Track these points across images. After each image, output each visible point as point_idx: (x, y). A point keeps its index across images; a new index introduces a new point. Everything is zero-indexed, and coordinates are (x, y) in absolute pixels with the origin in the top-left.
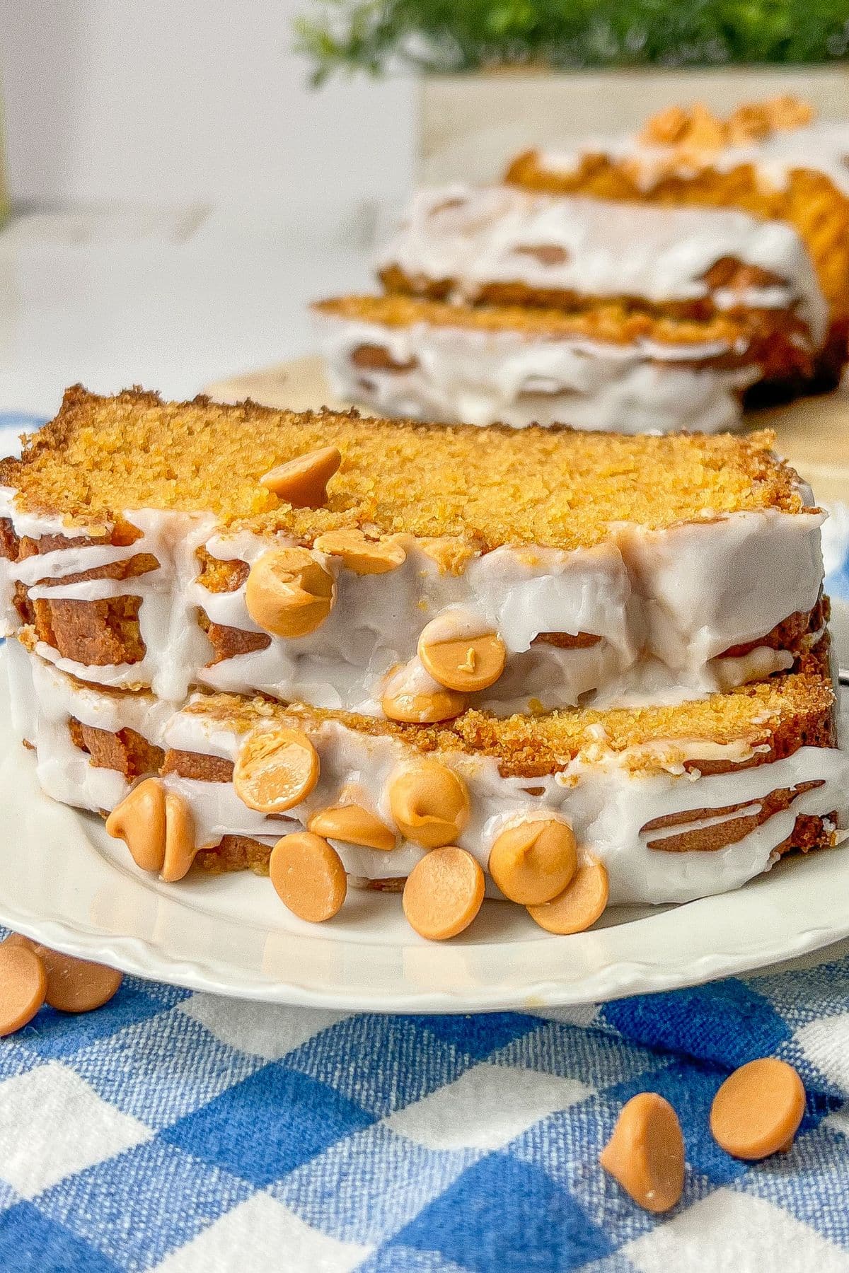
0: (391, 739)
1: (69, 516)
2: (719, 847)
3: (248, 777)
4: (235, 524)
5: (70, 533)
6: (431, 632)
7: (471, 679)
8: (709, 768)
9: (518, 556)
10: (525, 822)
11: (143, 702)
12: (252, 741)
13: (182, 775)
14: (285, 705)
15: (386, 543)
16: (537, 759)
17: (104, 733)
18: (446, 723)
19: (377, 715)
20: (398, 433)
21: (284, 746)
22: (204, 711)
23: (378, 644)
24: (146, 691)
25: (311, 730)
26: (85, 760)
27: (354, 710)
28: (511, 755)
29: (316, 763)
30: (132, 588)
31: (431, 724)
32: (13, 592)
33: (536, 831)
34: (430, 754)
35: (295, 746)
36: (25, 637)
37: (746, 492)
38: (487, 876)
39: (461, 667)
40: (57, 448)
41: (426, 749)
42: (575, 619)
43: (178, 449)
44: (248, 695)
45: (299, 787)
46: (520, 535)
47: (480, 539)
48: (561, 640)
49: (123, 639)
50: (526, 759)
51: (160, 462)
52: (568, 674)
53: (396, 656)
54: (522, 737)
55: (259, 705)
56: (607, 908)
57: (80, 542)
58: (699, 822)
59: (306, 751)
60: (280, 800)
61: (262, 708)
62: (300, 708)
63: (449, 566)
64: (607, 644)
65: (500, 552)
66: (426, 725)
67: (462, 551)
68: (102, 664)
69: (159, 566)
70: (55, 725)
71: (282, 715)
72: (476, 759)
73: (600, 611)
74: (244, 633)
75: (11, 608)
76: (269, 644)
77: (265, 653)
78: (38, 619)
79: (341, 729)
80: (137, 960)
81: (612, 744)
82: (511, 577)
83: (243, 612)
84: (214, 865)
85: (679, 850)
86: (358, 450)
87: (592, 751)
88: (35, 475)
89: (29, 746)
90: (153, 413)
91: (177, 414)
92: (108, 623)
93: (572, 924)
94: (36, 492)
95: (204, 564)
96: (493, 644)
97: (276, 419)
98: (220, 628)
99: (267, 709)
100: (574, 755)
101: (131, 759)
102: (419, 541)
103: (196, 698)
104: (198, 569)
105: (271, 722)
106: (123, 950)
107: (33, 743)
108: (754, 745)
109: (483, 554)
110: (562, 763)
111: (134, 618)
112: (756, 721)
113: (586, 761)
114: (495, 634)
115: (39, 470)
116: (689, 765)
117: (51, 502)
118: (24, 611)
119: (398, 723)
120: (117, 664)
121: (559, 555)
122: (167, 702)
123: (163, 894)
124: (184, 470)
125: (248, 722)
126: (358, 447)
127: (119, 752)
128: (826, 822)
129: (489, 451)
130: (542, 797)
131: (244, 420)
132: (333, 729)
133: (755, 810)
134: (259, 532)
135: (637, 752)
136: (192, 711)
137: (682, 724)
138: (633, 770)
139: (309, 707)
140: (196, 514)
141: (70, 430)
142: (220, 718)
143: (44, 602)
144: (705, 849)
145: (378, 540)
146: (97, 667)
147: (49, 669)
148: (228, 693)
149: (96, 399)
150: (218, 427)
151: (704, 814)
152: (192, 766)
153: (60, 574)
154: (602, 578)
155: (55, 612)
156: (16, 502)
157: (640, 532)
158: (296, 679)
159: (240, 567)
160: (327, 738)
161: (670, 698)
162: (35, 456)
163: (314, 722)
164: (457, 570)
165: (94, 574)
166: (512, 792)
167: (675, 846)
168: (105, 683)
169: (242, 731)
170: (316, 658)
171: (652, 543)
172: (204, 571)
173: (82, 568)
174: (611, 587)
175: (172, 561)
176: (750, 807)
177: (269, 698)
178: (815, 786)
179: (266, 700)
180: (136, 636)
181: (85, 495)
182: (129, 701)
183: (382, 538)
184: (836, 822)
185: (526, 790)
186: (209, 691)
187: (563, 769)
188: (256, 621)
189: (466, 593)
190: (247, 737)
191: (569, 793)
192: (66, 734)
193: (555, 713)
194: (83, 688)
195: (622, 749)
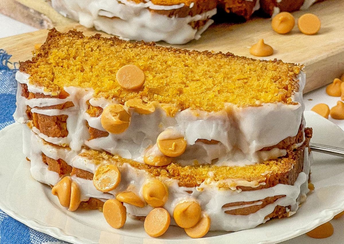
0: (144, 171)
1: (46, 88)
2: (248, 214)
3: (98, 179)
4: (100, 94)
5: (46, 93)
6: (162, 136)
7: (173, 153)
8: (244, 189)
9: (193, 113)
10: (185, 202)
11: (66, 150)
12: (100, 168)
13: (77, 176)
14: (113, 156)
15: (149, 105)
16: (191, 181)
17: (53, 160)
18: (164, 167)
19: (142, 162)
20: (167, 53)
21: (110, 170)
22: (85, 156)
23: (145, 138)
24: (68, 147)
25: (119, 166)
26: (46, 168)
27: (135, 160)
28: (183, 180)
29: (119, 177)
30: (65, 113)
31: (159, 167)
32: (26, 108)
33: (188, 204)
34: (157, 177)
35: (113, 171)
36: (29, 125)
37: (276, 94)
38: (172, 218)
39: (170, 149)
40: (44, 56)
41: (156, 175)
42: (210, 135)
43: (86, 58)
44: (101, 151)
45: (113, 184)
46: (195, 105)
47: (181, 105)
48: (206, 142)
49: (61, 129)
50: (188, 181)
51: (79, 64)
52: (208, 152)
53: (151, 142)
54: (187, 174)
55: (104, 155)
56: (209, 231)
57: (49, 96)
58: (241, 206)
59: (117, 173)
60: (107, 188)
61: (105, 157)
62: (117, 157)
63: (170, 114)
64: (221, 144)
65: (187, 111)
66: (158, 167)
67: (174, 109)
68: (53, 137)
69: (74, 106)
70: (37, 155)
71: (111, 160)
72: (171, 180)
73: (219, 133)
74: (100, 131)
75: (25, 114)
76: (108, 135)
77: (107, 138)
78: (34, 118)
79: (129, 166)
80: (57, 234)
81: (215, 178)
82: (190, 119)
83: (100, 124)
84: (86, 207)
85: (235, 214)
86: (151, 61)
87: (208, 181)
88: (36, 69)
89: (28, 160)
90: (79, 41)
91: (88, 42)
92: (56, 123)
93: (197, 235)
94: (36, 77)
95: (89, 106)
96: (182, 141)
97: (123, 45)
98: (92, 129)
99: (106, 157)
100: (203, 181)
101: (62, 169)
102: (161, 104)
103: (84, 151)
104: (87, 107)
105: (106, 162)
106: (53, 231)
107: (29, 159)
108: (260, 182)
109: (182, 111)
110: (199, 184)
111: (65, 122)
112: (263, 174)
113: (206, 183)
114: (184, 138)
115: (37, 67)
116: (238, 187)
117: (40, 82)
118: (30, 115)
119: (148, 165)
120: (59, 137)
121: (206, 113)
122: (74, 151)
123: (68, 215)
124: (87, 68)
125: (99, 161)
126: (151, 60)
127: (58, 166)
128: (287, 209)
129: (199, 64)
130: (192, 194)
131: (112, 45)
132: (127, 166)
133: (260, 203)
134: (107, 98)
135: (221, 182)
136: (82, 156)
137: (240, 174)
138: (220, 188)
139: (120, 157)
140: (87, 89)
141: (49, 49)
142: (90, 159)
143: (36, 114)
144: (244, 215)
145: (147, 103)
146: (52, 138)
147: (36, 136)
148: (94, 150)
149: (60, 34)
150: (102, 48)
151: (243, 203)
152: (80, 173)
153: (42, 106)
154: (220, 122)
155: (40, 118)
156: (29, 80)
157: (235, 107)
158: (117, 147)
159: (100, 109)
160: (124, 169)
161: (241, 164)
162: (37, 60)
163: (121, 163)
164: (173, 115)
165: (53, 107)
166: (182, 192)
167: (233, 213)
168: (54, 143)
169: (97, 164)
170: (124, 141)
171: (238, 111)
172: (89, 108)
173: (49, 105)
174: (223, 126)
175: (79, 104)
176: (259, 202)
177: (108, 153)
178: (283, 197)
179: (106, 153)
180: (65, 128)
181: (52, 77)
182: (61, 150)
183: (148, 102)
184: (290, 209)
185: (187, 191)
186: (88, 149)
187: (199, 185)
188: (104, 128)
189: (175, 124)
190: (98, 166)
191: (201, 193)
192: (41, 158)
193: (201, 166)
194: (47, 144)
195: (218, 180)
